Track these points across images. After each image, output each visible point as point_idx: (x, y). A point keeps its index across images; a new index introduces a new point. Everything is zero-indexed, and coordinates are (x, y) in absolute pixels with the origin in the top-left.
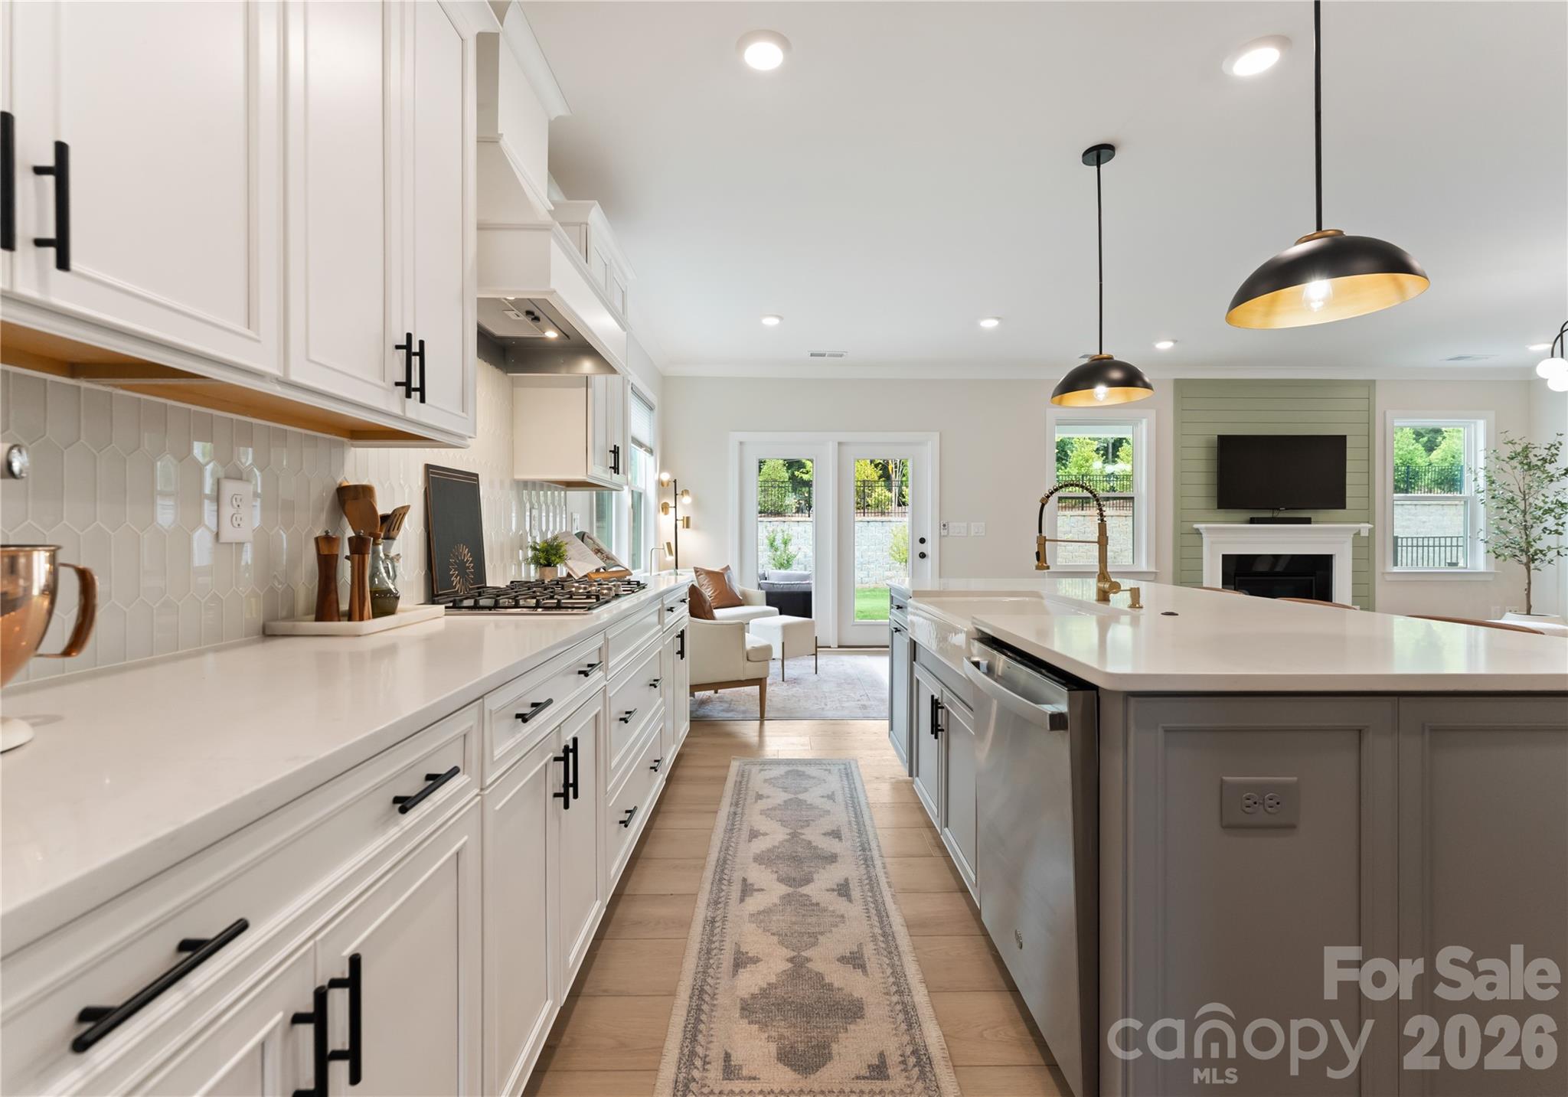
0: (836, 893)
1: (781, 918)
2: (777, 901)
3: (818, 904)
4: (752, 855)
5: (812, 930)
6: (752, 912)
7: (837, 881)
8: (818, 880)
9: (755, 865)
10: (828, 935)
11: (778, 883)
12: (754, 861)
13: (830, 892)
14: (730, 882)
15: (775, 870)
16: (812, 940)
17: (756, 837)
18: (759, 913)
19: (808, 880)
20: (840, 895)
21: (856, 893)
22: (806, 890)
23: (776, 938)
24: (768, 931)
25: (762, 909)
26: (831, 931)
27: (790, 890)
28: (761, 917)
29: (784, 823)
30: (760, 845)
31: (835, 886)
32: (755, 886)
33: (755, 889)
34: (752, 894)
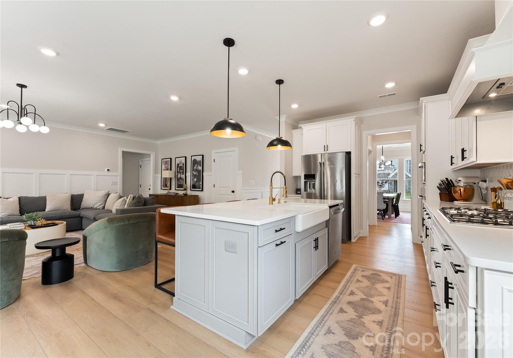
2: (375, 297)
3: (363, 293)
4: (382, 314)
5: (367, 288)
6: (384, 296)
7: (352, 296)
8: (358, 298)
9: (381, 310)
11: (373, 301)
12: (381, 311)
13: (356, 294)
14: (392, 307)
15: (374, 306)
17: (379, 322)
19: (362, 299)
20: (354, 293)
21: (349, 292)
22: (364, 297)
23: (378, 289)
24: (380, 291)
25: (381, 297)
26: (362, 287)
27: (370, 298)
29: (363, 324)
30: (378, 317)
31: (354, 295)
32: (382, 303)
33: (382, 302)
34: (384, 301)
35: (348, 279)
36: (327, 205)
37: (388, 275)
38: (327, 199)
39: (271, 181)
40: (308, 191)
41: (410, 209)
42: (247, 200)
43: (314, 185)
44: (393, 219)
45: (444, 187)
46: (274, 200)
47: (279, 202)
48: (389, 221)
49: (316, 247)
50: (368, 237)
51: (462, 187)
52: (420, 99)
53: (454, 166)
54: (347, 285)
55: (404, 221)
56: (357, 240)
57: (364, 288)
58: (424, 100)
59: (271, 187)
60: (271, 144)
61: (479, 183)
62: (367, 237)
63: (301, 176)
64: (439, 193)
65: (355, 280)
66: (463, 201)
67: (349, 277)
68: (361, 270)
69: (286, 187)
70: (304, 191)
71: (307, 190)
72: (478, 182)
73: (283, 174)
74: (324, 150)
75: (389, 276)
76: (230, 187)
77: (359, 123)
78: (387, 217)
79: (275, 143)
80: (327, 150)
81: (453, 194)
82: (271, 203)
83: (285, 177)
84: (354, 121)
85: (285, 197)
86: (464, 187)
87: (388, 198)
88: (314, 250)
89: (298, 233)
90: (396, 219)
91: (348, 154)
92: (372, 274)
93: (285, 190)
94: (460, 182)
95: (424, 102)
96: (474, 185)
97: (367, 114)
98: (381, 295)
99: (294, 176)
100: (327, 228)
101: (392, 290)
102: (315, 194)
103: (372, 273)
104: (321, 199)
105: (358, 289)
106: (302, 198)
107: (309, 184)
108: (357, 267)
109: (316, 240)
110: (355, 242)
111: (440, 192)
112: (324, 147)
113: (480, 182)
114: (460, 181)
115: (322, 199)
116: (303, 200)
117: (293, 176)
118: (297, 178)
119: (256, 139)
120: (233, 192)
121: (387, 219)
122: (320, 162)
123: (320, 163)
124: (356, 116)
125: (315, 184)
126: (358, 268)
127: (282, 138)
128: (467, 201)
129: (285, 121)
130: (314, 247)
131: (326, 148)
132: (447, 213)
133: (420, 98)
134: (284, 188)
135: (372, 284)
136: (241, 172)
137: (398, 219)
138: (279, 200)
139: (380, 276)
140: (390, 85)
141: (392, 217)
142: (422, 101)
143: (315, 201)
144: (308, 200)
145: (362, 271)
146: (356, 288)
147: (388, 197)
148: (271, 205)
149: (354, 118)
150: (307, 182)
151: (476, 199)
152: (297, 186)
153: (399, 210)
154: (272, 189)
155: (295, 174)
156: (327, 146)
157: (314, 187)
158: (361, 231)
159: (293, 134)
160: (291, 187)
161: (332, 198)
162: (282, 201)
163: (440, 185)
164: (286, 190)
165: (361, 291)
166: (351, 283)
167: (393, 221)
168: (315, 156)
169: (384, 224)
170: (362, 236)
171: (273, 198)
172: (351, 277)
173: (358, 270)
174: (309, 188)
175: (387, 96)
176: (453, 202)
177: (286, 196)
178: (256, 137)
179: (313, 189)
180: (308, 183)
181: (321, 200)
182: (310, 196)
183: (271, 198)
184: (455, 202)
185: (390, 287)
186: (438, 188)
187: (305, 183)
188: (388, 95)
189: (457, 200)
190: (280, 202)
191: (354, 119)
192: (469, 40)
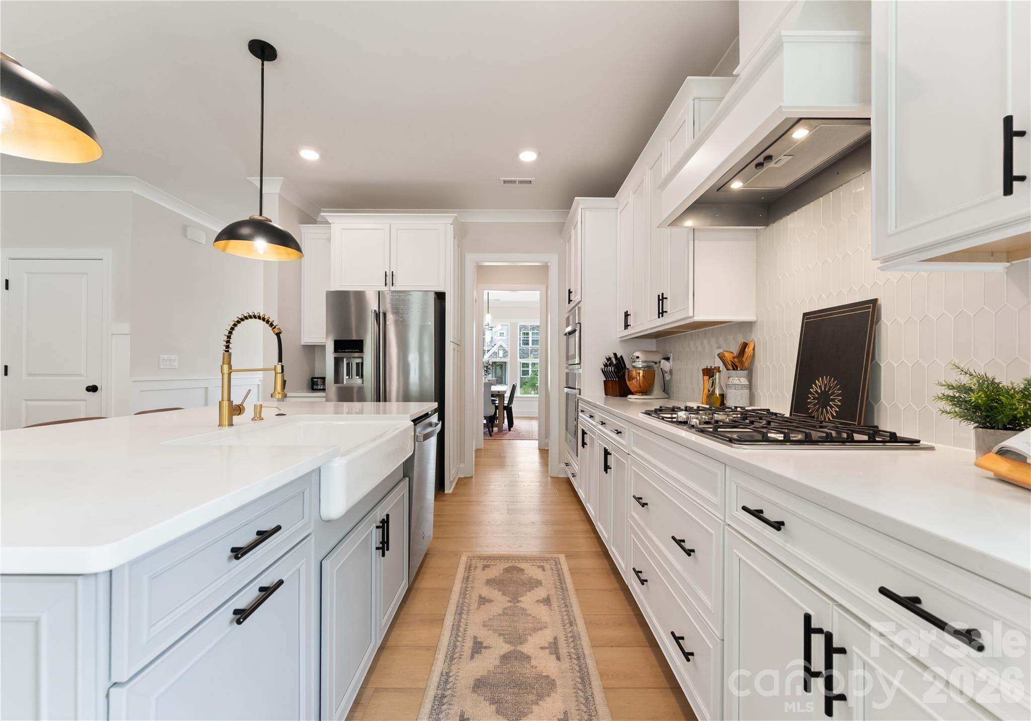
0: (484, 645)
1: (526, 625)
2: (529, 638)
3: (500, 635)
4: (559, 691)
5: (506, 617)
6: (546, 629)
7: (480, 657)
8: (495, 659)
9: (552, 676)
10: (496, 614)
11: (529, 654)
12: (554, 681)
13: (488, 645)
14: (570, 656)
15: (534, 670)
16: (506, 611)
18: (541, 629)
19: (505, 658)
20: (481, 643)
21: (469, 645)
22: (506, 648)
23: (528, 612)
24: (533, 617)
25: (540, 632)
26: (494, 616)
27: (520, 648)
28: (539, 627)
31: (483, 650)
32: (548, 650)
33: (547, 648)
34: (550, 643)
35: (459, 601)
36: (408, 415)
37: (534, 564)
38: (390, 401)
39: (228, 347)
40: (343, 383)
41: (537, 413)
42: (135, 414)
43: (360, 367)
44: (506, 433)
45: (613, 370)
46: (238, 410)
47: (258, 416)
48: (501, 437)
49: (384, 546)
50: (474, 477)
51: (640, 369)
52: (574, 198)
53: (629, 331)
54: (459, 621)
55: (523, 435)
56: (454, 489)
57: (499, 617)
58: (581, 202)
59: (226, 367)
60: (231, 233)
61: (660, 362)
62: (472, 477)
63: (325, 346)
64: (604, 381)
65: (476, 601)
66: (642, 395)
67: (459, 595)
68: (480, 565)
69: (282, 367)
70: (333, 382)
71: (341, 381)
72: (659, 360)
73: (271, 325)
74: (386, 284)
75: (539, 567)
76: (80, 375)
77: (461, 232)
78: (495, 429)
79: (245, 231)
80: (393, 284)
81: (628, 382)
82: (226, 421)
83: (281, 335)
84: (452, 226)
85: (279, 400)
86: (643, 369)
87: (499, 395)
88: (376, 554)
89: (328, 521)
90: (510, 432)
91: (440, 297)
92: (507, 570)
93: (279, 376)
94: (637, 360)
95: (581, 206)
96: (655, 366)
97: (477, 218)
98: (539, 625)
99: (304, 346)
100: (408, 478)
101: (555, 603)
102: (361, 389)
103: (505, 567)
104: (377, 401)
105: (487, 626)
106: (327, 401)
107: (348, 364)
108: (471, 560)
109: (384, 525)
110: (453, 494)
111: (605, 379)
112: (386, 275)
113: (663, 361)
114: (638, 357)
115: (379, 401)
116: (331, 405)
117: (303, 343)
118: (313, 350)
119: (186, 236)
120: (93, 389)
121: (496, 434)
122: (375, 310)
123: (376, 314)
124: (456, 215)
125: (362, 364)
126: (474, 562)
127: (271, 221)
128: (646, 395)
129: (280, 195)
130: (377, 548)
131: (389, 278)
132: (674, 420)
133: (576, 198)
134: (275, 369)
135: (513, 599)
136: (125, 327)
137: (514, 431)
138: (258, 409)
139: (521, 570)
140: (528, 156)
141: (503, 429)
142: (578, 204)
143: (363, 406)
144: (345, 404)
145: (485, 567)
146: (483, 626)
147: (499, 392)
148: (226, 429)
149: (452, 219)
150: (342, 359)
151: (657, 390)
152: (312, 369)
153: (513, 416)
154: (229, 374)
155: (309, 338)
156: (393, 275)
157: (360, 373)
158: (461, 466)
159: (303, 235)
160: (297, 372)
161: (401, 399)
162: (269, 413)
163: (606, 365)
164: (283, 377)
165: (495, 631)
166: (468, 612)
167: (507, 437)
168: (360, 296)
169: (494, 444)
170: (463, 476)
171: (234, 404)
172: (464, 593)
173: (476, 567)
174: (348, 374)
175: (517, 182)
176: (627, 396)
177: (285, 396)
178: (185, 229)
179: (358, 377)
180: (343, 361)
181: (378, 403)
182: (347, 395)
183: (226, 404)
184: (629, 396)
185: (549, 595)
186: (602, 371)
187: (338, 362)
188: (521, 182)
189: (632, 394)
190: (262, 416)
191: (453, 221)
192: (688, 77)
